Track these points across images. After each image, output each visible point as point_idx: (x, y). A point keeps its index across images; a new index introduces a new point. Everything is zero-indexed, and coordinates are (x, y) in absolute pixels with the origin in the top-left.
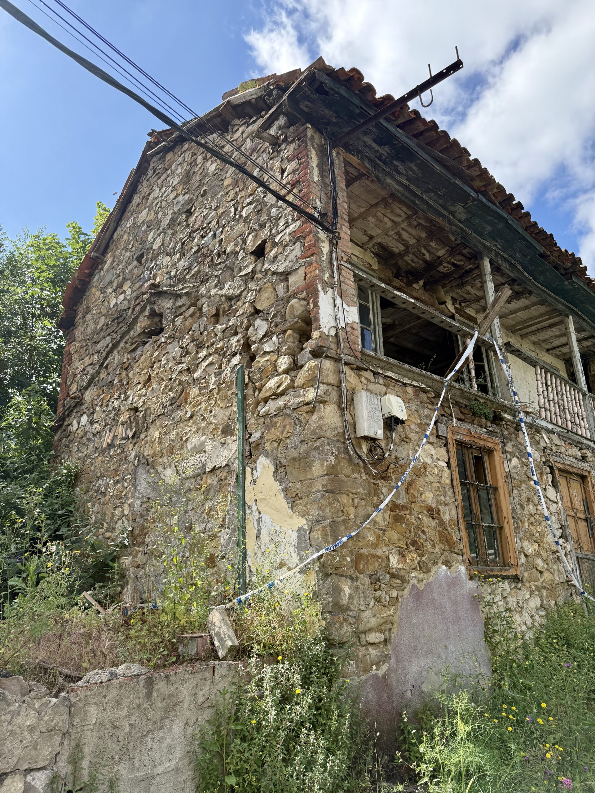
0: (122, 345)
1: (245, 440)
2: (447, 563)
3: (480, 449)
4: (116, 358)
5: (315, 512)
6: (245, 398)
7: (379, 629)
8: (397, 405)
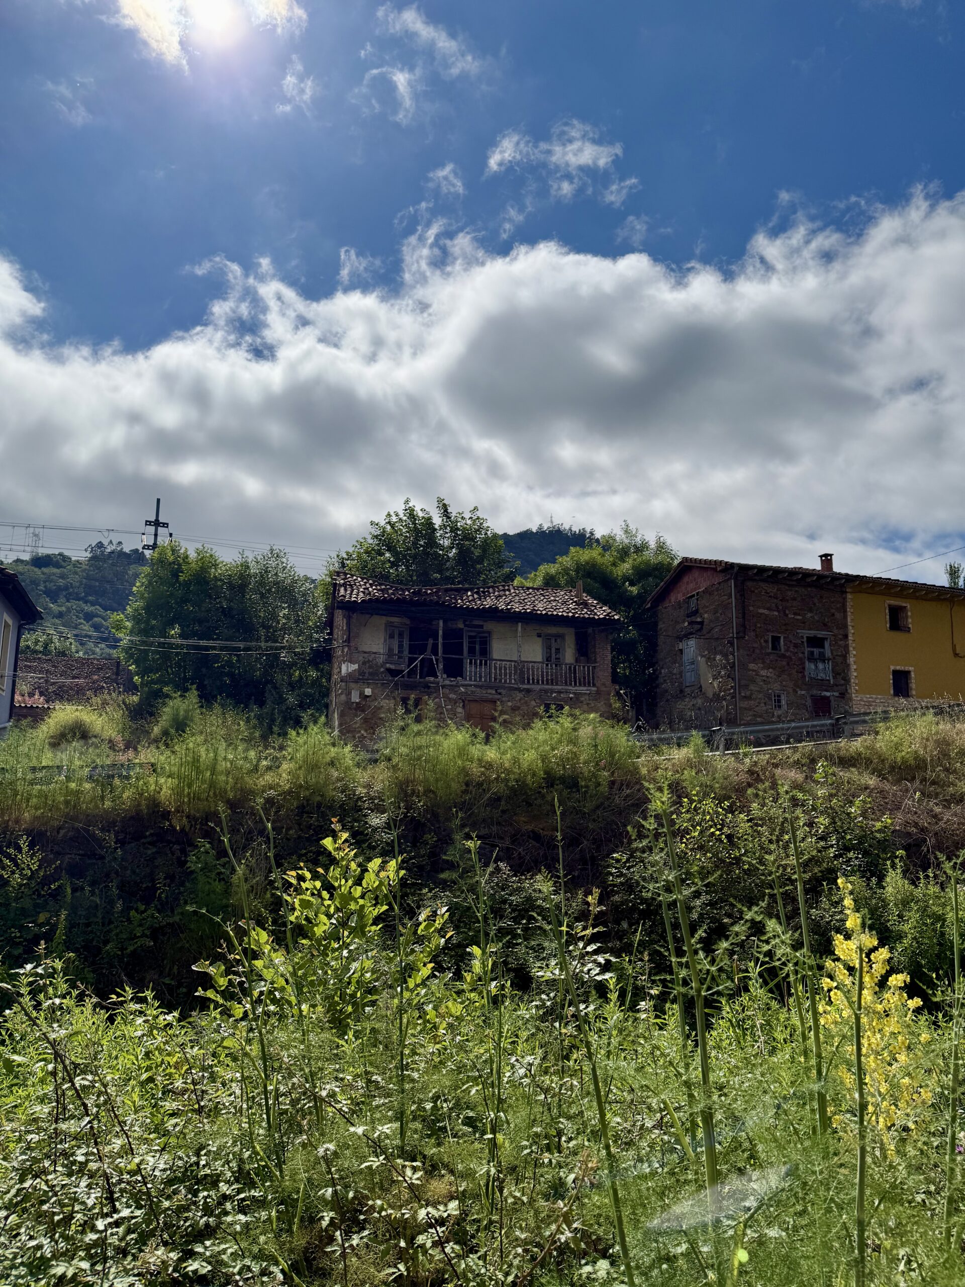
8: (368, 692)
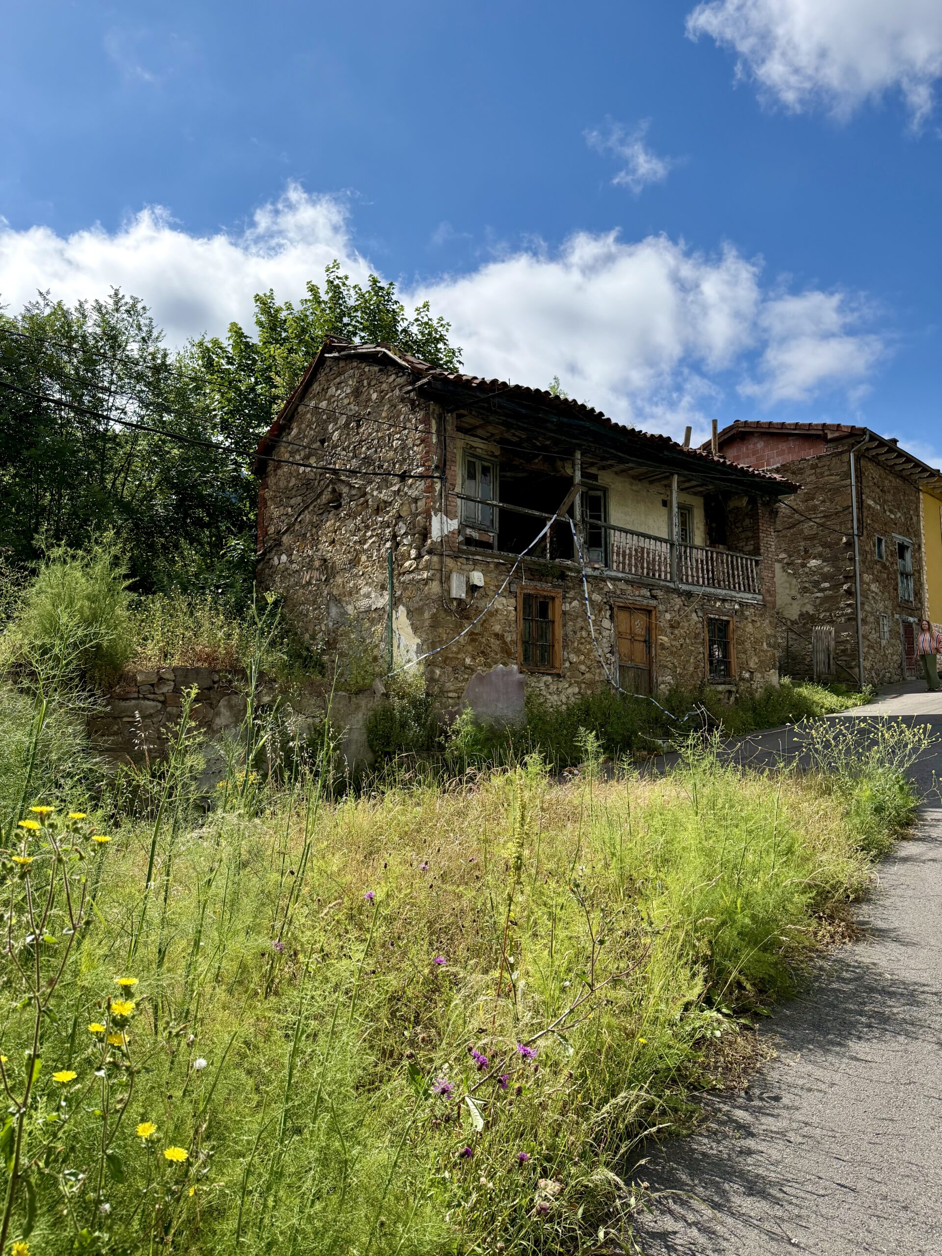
0: (311, 508)
1: (392, 595)
2: (505, 664)
3: (545, 597)
5: (424, 636)
6: (393, 570)
7: (455, 691)
8: (478, 578)
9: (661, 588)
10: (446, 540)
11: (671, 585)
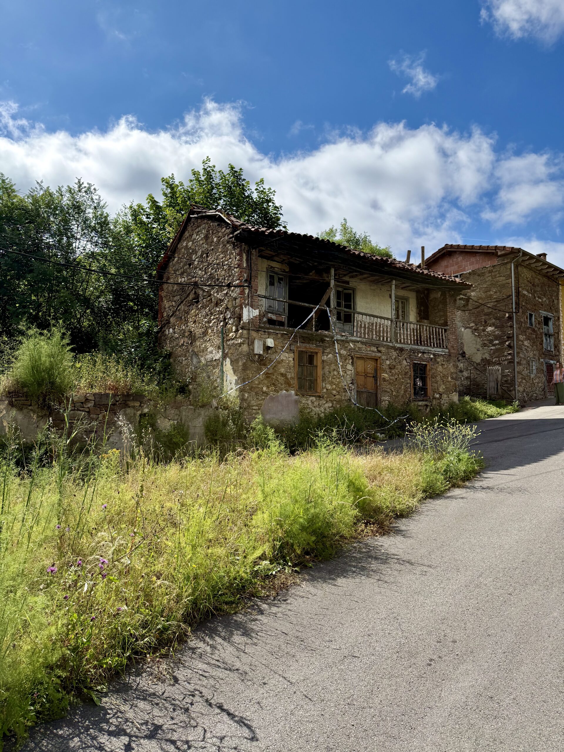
1: (223, 352)
2: (287, 390)
3: (312, 352)
4: (182, 307)
5: (239, 375)
6: (223, 338)
7: (257, 406)
8: (270, 342)
9: (384, 346)
10: (251, 321)
11: (391, 344)
